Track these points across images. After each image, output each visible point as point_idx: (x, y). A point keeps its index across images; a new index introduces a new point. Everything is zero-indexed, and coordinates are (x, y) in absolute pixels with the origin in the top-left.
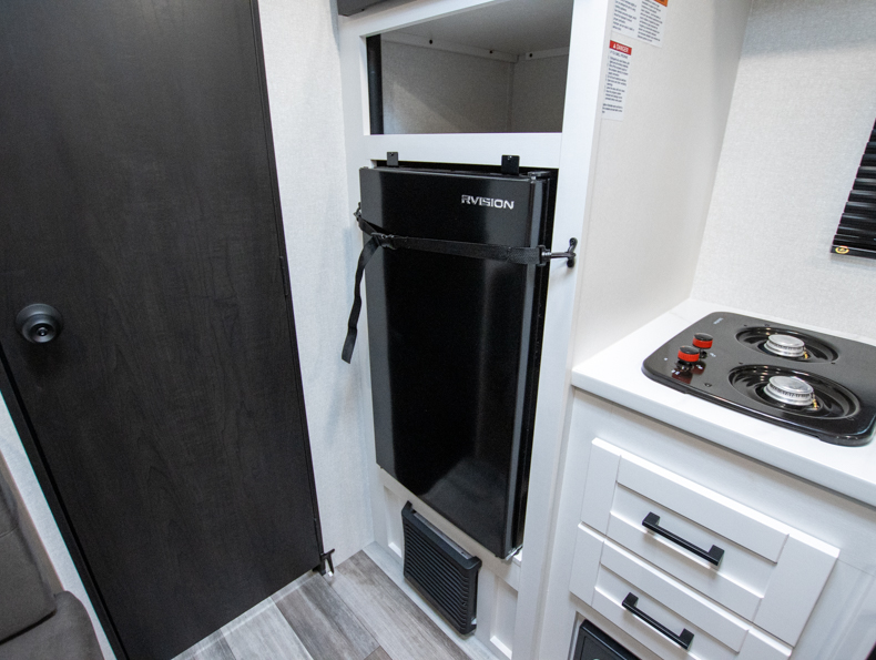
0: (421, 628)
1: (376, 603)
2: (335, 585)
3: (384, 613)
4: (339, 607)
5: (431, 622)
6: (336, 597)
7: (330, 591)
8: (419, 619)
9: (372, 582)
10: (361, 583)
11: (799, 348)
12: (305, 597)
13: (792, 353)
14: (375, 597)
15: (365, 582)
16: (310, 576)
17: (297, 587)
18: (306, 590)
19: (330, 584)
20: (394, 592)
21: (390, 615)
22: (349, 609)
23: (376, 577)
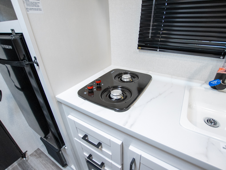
0: (53, 167)
1: (40, 163)
2: (28, 161)
3: (42, 166)
4: (29, 167)
5: (56, 165)
6: (28, 164)
7: (27, 163)
8: (53, 165)
9: (40, 157)
10: (37, 158)
11: (130, 78)
12: (18, 167)
13: (128, 80)
14: (40, 162)
15: (38, 157)
16: (21, 160)
17: (16, 164)
18: (19, 164)
19: (27, 161)
20: (46, 158)
21: (44, 166)
22: (32, 167)
23: (42, 155)
